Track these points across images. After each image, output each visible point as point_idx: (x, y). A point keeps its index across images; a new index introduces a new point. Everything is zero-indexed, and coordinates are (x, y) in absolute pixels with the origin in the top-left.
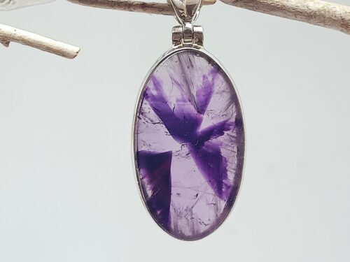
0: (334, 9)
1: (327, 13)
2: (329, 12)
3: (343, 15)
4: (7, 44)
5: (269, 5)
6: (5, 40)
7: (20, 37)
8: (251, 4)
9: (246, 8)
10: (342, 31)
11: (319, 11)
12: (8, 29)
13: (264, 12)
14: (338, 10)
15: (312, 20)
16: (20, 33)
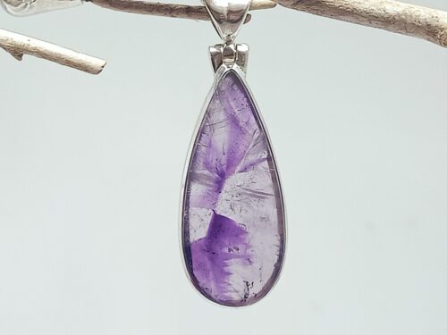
0: (418, 13)
1: (409, 18)
2: (411, 16)
3: (428, 21)
4: (19, 57)
5: (336, 8)
6: (18, 52)
7: (35, 48)
8: (315, 7)
9: (309, 12)
10: (428, 40)
11: (399, 15)
12: (20, 39)
13: (331, 16)
14: (423, 14)
15: (390, 27)
16: (35, 43)
